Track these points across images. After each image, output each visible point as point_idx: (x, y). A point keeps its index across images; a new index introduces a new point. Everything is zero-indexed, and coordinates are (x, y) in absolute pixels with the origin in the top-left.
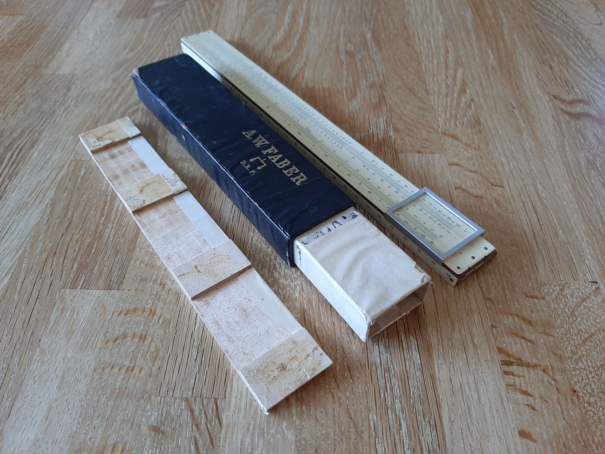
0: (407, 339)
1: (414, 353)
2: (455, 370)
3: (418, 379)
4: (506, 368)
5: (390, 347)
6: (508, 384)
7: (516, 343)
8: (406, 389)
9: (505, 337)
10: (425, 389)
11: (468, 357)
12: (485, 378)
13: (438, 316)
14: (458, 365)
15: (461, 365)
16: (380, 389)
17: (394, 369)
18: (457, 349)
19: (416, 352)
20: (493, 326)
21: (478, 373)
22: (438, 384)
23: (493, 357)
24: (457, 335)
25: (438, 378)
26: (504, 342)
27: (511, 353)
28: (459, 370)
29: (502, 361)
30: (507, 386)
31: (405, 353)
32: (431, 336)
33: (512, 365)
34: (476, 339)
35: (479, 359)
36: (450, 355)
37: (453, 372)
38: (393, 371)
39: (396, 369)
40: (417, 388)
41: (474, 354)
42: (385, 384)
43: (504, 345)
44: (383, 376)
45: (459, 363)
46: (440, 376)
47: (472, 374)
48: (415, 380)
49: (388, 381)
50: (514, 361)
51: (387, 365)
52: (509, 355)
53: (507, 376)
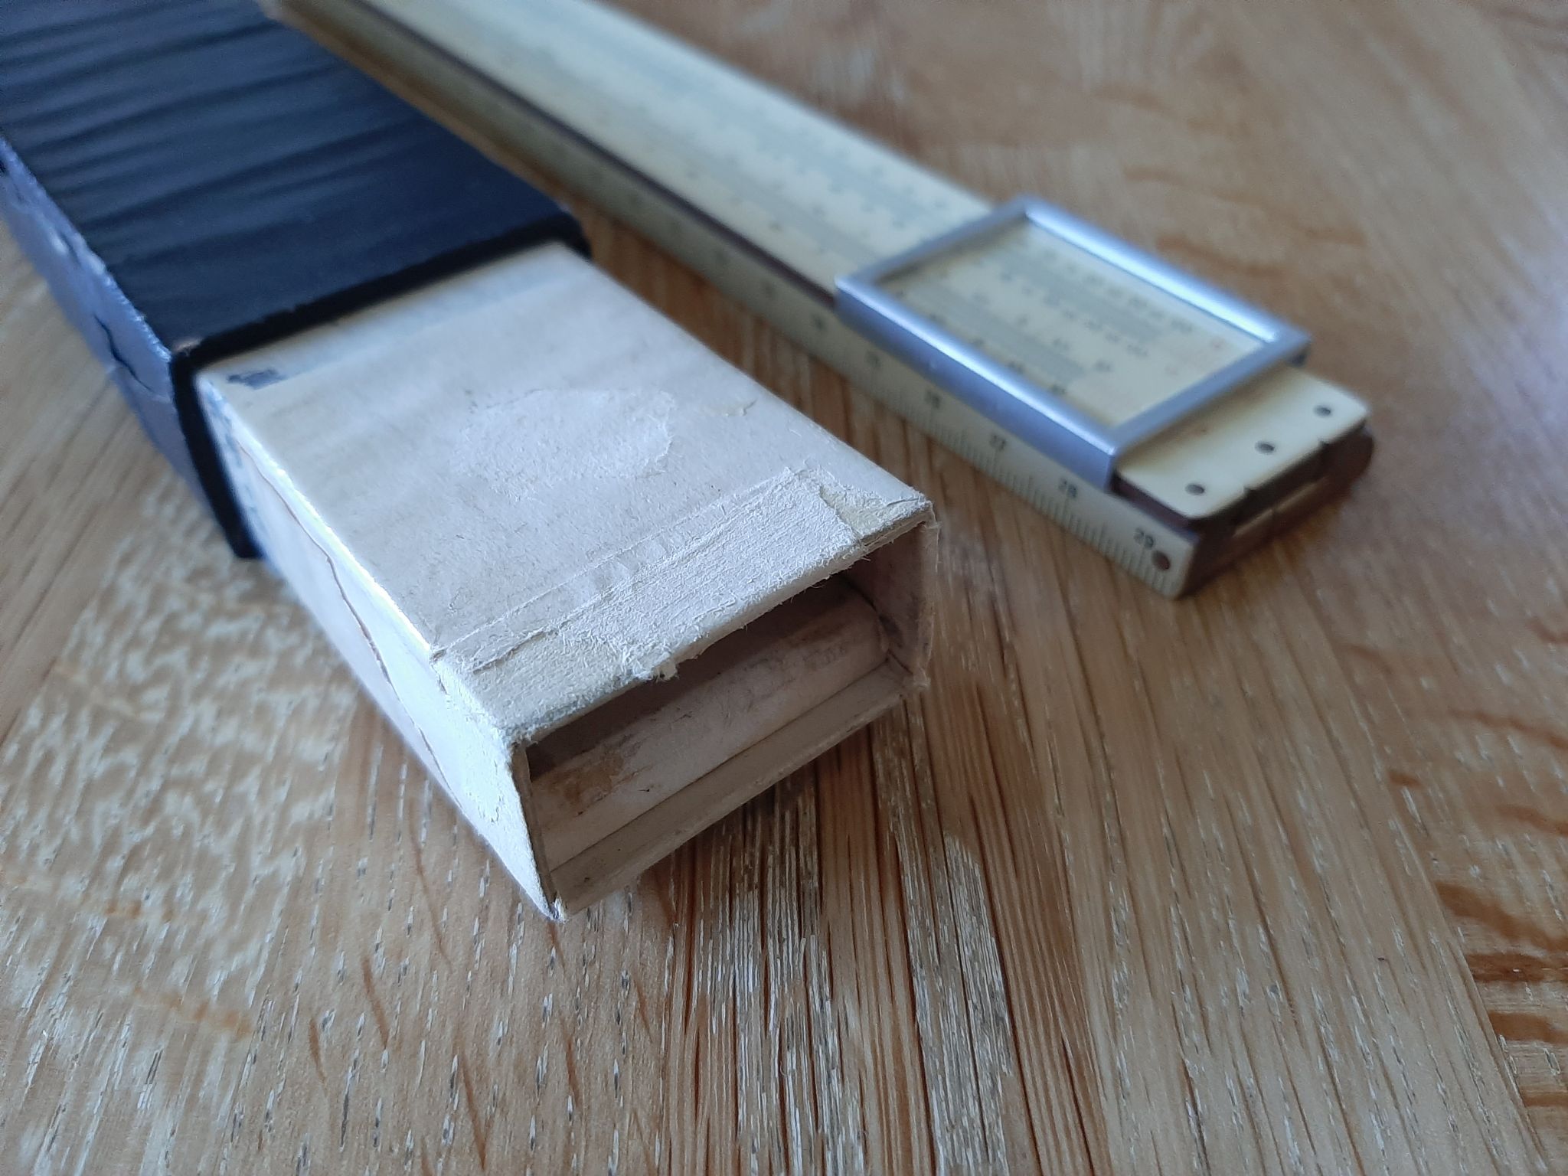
0: (926, 854)
1: (965, 931)
2: (1212, 1017)
3: (985, 1084)
4: (1502, 999)
5: (830, 901)
6: (1531, 1093)
7: (1535, 863)
8: (908, 1151)
9: (1474, 829)
10: (1026, 1142)
11: (1281, 946)
12: (1390, 1062)
13: (1102, 736)
14: (1224, 989)
15: (1242, 986)
16: (745, 1150)
17: (841, 1023)
18: (1212, 899)
19: (980, 922)
20: (1399, 779)
21: (1345, 1038)
22: (1108, 1107)
23: (1421, 940)
24: (1208, 829)
25: (1108, 1074)
26: (1473, 857)
27: (1514, 910)
28: (1232, 1024)
29: (1474, 959)
30: (1528, 1102)
31: (914, 933)
32: (1066, 836)
33: (1535, 979)
34: (1319, 847)
35: (1343, 953)
36: (1177, 934)
37: (1196, 1037)
38: (832, 1040)
39: (853, 1023)
40: (977, 1141)
41: (1312, 926)
42: (775, 1122)
43: (1475, 871)
44: (768, 1068)
45: (1232, 979)
46: (1122, 1063)
47: (1312, 1040)
48: (970, 1090)
49: (799, 1103)
50: (1538, 953)
51: (801, 1004)
52: (1507, 927)
53: (1517, 1045)
